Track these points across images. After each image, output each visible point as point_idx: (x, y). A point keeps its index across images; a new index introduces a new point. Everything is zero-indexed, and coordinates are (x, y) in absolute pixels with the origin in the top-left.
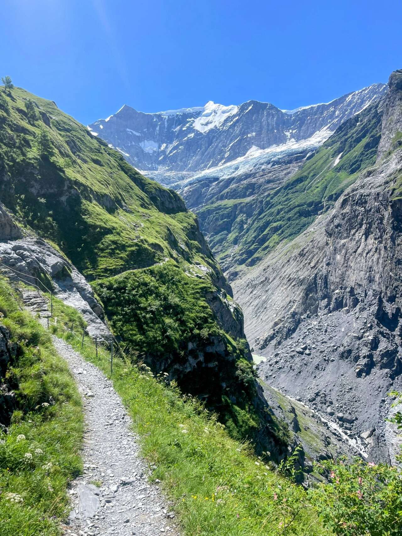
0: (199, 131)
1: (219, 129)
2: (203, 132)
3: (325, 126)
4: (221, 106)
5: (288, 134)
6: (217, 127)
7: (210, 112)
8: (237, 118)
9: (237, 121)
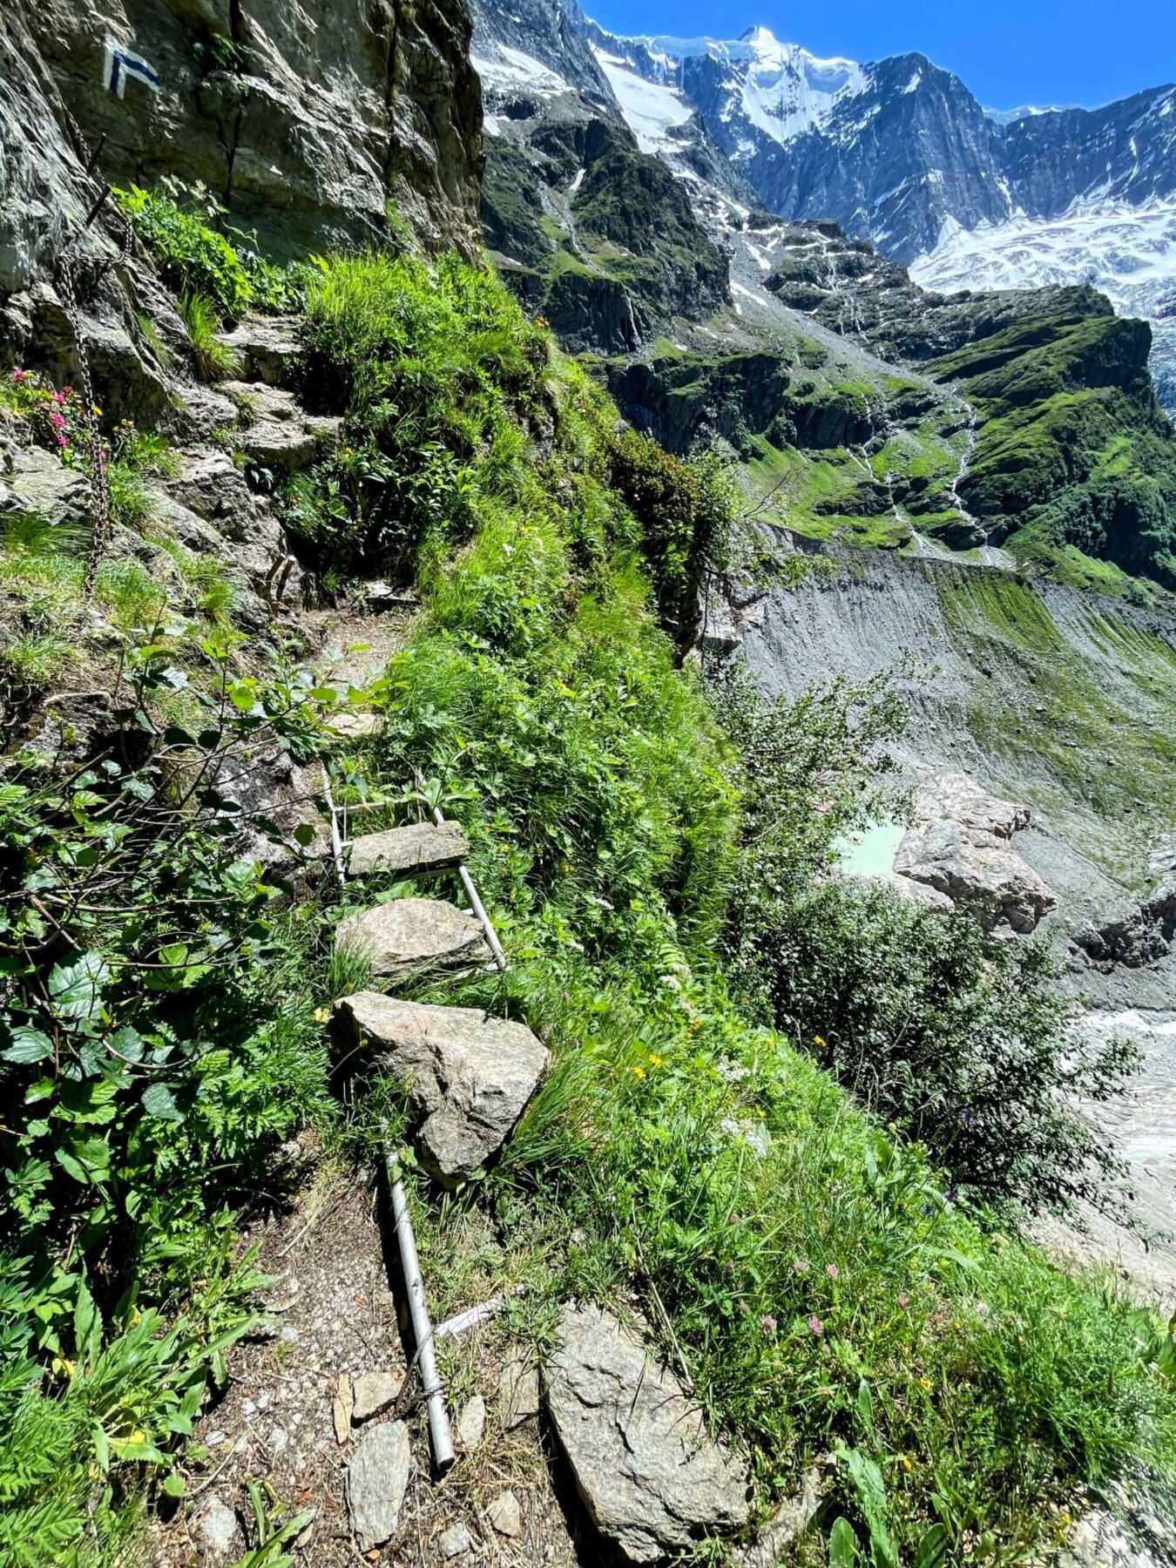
0: (768, 136)
1: (826, 139)
2: (780, 140)
3: (1098, 184)
4: (803, 51)
5: (1003, 187)
6: (817, 132)
7: (777, 68)
8: (877, 109)
9: (879, 122)
